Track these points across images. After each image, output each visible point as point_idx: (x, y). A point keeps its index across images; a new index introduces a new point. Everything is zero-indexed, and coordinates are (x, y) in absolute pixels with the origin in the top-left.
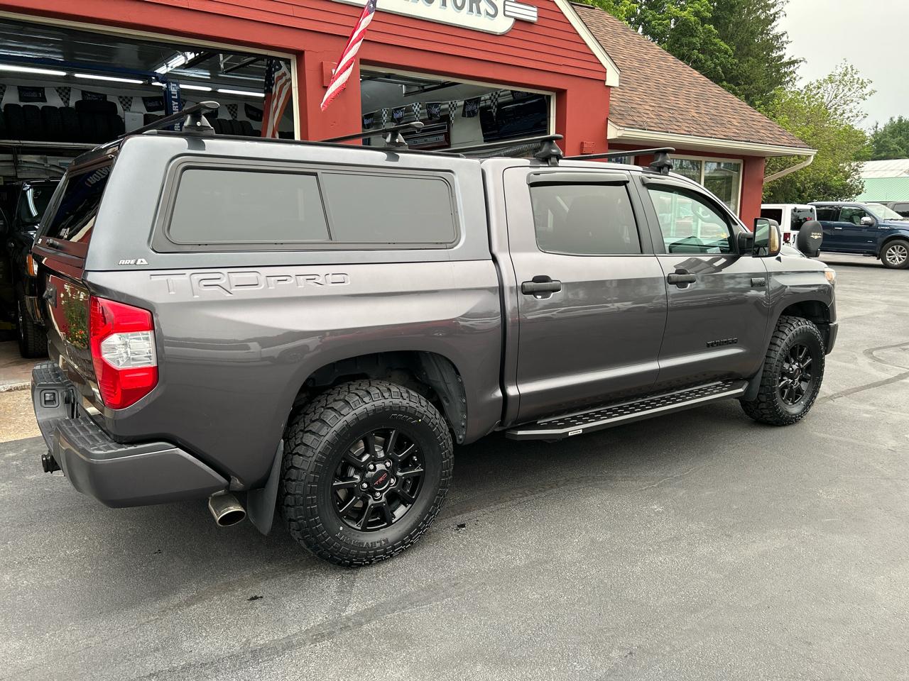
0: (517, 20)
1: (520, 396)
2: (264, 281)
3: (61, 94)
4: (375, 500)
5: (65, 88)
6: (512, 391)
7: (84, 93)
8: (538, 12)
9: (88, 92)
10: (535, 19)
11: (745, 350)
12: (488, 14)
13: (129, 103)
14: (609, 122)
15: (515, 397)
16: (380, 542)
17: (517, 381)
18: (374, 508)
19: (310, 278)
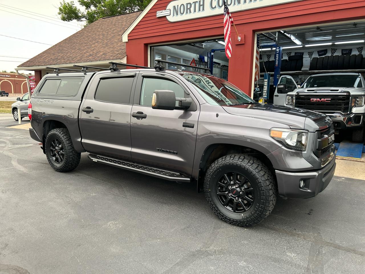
1: (84, 143)
2: (44, 101)
3: (288, 55)
6: (83, 140)
7: (296, 53)
13: (312, 54)
19: (49, 101)
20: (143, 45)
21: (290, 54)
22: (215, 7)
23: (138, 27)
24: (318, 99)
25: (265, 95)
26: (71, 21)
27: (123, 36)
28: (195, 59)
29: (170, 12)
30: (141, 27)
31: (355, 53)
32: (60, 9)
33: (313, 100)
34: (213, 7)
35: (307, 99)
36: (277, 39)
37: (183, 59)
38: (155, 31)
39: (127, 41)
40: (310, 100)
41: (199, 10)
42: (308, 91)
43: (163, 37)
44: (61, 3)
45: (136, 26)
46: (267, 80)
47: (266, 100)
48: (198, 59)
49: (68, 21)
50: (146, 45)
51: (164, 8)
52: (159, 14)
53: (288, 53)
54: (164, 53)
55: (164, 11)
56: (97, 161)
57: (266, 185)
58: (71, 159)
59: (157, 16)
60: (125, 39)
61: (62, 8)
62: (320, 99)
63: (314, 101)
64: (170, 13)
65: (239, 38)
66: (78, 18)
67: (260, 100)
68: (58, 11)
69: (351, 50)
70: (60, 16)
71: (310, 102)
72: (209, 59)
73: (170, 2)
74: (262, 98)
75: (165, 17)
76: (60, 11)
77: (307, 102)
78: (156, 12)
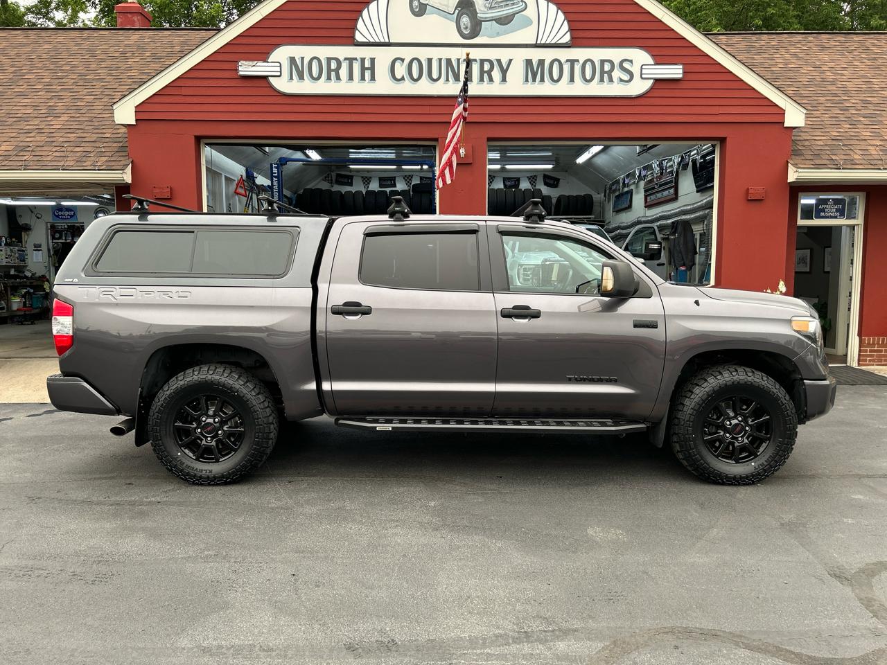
0: (657, 81)
1: (332, 392)
2: (137, 294)
4: (206, 442)
5: (410, 176)
6: (326, 386)
7: (421, 178)
8: (684, 69)
9: (424, 177)
10: (681, 76)
11: (638, 392)
12: (621, 80)
14: (789, 164)
15: (327, 392)
16: (206, 470)
17: (331, 379)
18: (205, 448)
19: (165, 293)
20: (192, 140)
22: (403, 79)
27: (115, 107)
29: (281, 69)
31: (525, 185)
34: (398, 76)
37: (225, 177)
39: (133, 123)
41: (363, 78)
45: (166, 86)
50: (198, 139)
51: (263, 56)
52: (247, 68)
55: (260, 63)
59: (241, 73)
64: (281, 72)
65: (462, 151)
69: (518, 180)
72: (275, 179)
73: (278, 45)
75: (265, 78)
78: (237, 62)
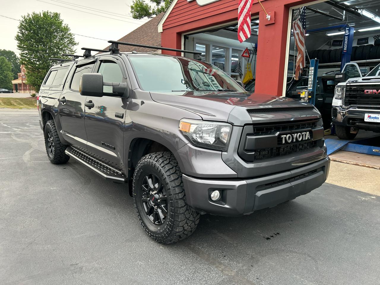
3: (375, 38)
17: (63, 129)
20: (175, 35)
21: (378, 38)
23: (172, 15)
24: (375, 91)
25: (310, 87)
26: (142, 18)
27: (158, 26)
28: (248, 48)
30: (174, 14)
32: (132, 7)
33: (367, 92)
35: (361, 90)
36: (344, 17)
37: (232, 49)
38: (186, 17)
39: (162, 31)
40: (364, 92)
42: (363, 80)
43: (193, 23)
44: (133, 1)
46: (313, 68)
47: (310, 92)
48: (253, 49)
49: (140, 19)
50: (179, 34)
53: (375, 36)
54: (207, 43)
56: (68, 154)
57: (175, 193)
58: (58, 151)
59: (188, 1)
60: (160, 29)
61: (134, 6)
62: (377, 90)
63: (369, 93)
65: (269, 17)
66: (148, 14)
67: (302, 93)
68: (130, 9)
70: (131, 15)
71: (363, 95)
74: (306, 91)
75: (195, 0)
76: (132, 9)
77: (360, 95)
